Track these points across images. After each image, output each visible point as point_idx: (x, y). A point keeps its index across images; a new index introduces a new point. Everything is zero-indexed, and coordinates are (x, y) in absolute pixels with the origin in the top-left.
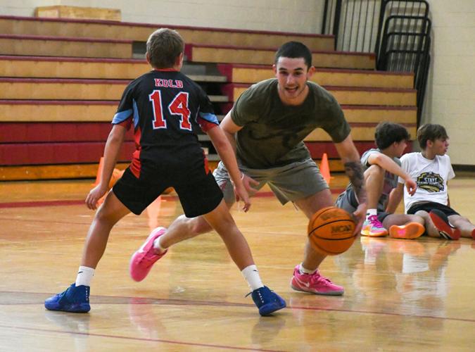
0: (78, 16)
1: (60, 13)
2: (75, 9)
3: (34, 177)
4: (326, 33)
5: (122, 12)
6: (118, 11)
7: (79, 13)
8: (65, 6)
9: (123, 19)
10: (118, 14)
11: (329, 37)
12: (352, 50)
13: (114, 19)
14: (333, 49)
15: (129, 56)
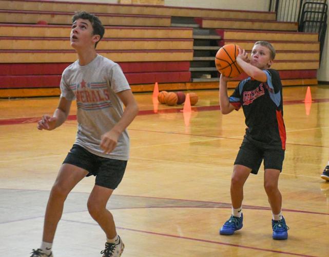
4: (271, 11)
10: (163, 2)
11: (273, 13)
12: (285, 20)
13: (161, 4)
14: (275, 19)
15: (169, 25)
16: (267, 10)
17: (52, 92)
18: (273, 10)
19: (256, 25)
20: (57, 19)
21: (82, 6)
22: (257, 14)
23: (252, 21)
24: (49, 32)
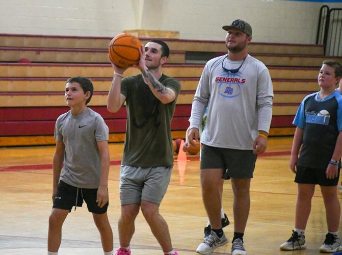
0: (151, 36)
1: (139, 34)
2: (149, 32)
3: (118, 140)
4: (319, 43)
5: (181, 32)
6: (178, 33)
7: (152, 34)
8: (143, 30)
9: (181, 37)
10: (178, 34)
11: (321, 46)
12: (336, 55)
13: (175, 38)
14: (323, 54)
15: (183, 62)
16: (314, 43)
17: (36, 140)
18: (321, 42)
19: (295, 61)
20: (43, 56)
21: (76, 40)
22: (298, 48)
23: (291, 56)
24: (31, 71)
